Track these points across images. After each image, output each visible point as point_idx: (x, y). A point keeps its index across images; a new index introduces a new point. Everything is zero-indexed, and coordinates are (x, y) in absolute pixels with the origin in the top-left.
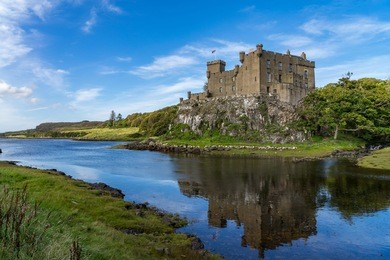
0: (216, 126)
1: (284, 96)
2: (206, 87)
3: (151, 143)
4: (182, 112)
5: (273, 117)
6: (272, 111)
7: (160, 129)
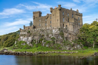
0: (40, 42)
1: (70, 28)
2: (31, 24)
3: (5, 51)
4: (22, 35)
5: (66, 38)
6: (66, 35)
7: (9, 44)
